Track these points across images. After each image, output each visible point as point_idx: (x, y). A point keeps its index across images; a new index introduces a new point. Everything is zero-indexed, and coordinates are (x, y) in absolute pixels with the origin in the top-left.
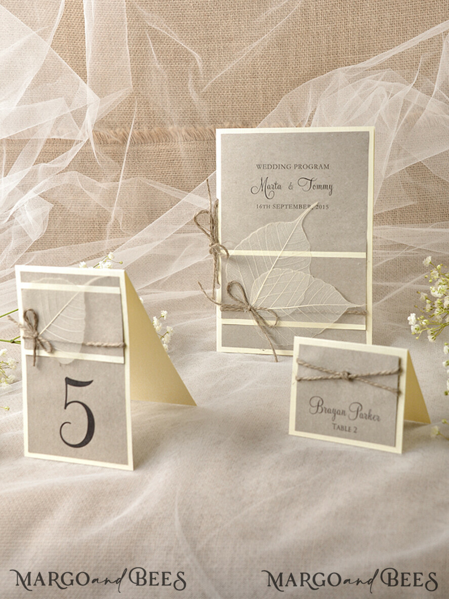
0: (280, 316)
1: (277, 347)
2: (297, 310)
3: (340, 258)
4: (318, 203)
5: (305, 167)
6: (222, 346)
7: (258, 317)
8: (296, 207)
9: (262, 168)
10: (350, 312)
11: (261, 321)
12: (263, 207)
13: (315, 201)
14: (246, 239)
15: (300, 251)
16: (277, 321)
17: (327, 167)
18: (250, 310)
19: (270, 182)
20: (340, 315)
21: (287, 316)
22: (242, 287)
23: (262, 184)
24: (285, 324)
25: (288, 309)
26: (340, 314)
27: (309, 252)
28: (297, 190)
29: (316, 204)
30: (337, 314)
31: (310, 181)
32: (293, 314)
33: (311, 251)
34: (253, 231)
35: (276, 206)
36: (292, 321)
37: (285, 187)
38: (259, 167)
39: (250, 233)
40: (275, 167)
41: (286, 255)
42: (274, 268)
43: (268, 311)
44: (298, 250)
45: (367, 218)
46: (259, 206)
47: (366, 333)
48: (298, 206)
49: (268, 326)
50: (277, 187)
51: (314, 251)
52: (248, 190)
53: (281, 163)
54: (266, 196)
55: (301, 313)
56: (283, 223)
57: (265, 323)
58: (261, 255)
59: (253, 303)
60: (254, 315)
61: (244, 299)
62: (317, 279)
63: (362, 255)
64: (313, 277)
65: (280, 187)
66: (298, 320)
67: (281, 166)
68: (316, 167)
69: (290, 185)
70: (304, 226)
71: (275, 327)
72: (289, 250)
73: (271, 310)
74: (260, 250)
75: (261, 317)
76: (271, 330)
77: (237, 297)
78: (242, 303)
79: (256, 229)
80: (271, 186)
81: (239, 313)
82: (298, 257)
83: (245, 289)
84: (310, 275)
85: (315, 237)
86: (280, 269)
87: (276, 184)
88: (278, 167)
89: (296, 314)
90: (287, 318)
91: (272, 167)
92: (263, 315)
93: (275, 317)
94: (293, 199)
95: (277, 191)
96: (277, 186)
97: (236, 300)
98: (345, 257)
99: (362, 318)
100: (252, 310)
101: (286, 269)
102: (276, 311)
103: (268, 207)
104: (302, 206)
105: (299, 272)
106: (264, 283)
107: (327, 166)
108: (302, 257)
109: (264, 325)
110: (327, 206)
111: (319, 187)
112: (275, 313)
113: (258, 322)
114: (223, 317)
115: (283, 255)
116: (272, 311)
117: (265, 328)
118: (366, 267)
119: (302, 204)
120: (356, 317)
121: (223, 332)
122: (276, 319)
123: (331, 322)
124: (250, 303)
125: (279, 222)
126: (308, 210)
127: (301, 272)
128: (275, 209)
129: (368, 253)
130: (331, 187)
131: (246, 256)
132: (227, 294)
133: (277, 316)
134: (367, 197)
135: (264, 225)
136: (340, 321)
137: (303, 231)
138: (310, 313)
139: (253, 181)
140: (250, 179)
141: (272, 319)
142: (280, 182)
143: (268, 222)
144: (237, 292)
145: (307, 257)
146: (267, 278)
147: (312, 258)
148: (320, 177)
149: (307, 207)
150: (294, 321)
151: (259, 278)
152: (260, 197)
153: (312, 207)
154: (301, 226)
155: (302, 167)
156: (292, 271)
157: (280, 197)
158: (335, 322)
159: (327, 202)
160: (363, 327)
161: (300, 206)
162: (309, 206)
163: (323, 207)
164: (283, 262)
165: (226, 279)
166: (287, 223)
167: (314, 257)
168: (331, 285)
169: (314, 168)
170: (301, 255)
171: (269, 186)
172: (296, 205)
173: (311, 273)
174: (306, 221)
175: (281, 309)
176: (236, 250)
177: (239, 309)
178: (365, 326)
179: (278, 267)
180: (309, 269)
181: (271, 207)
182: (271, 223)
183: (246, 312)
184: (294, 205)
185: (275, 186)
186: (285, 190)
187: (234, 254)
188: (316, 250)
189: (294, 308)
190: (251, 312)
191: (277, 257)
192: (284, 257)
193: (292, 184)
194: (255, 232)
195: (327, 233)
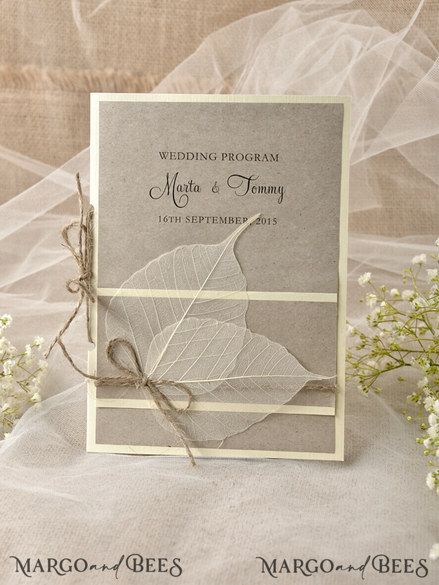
0: (195, 393)
1: (190, 443)
3: (296, 303)
4: (260, 216)
5: (240, 157)
6: (97, 443)
7: (159, 395)
8: (224, 221)
9: (168, 157)
10: (311, 388)
11: (163, 403)
12: (169, 220)
13: (257, 213)
14: (140, 271)
15: (230, 290)
16: (190, 402)
17: (276, 158)
18: (147, 385)
19: (182, 181)
20: (296, 393)
21: (207, 393)
22: (132, 347)
23: (168, 183)
24: (203, 406)
25: (209, 382)
26: (294, 391)
27: (245, 292)
28: (226, 194)
29: (257, 216)
30: (290, 390)
31: (248, 180)
32: (218, 390)
33: (247, 291)
34: (152, 258)
35: (191, 219)
36: (216, 401)
37: (206, 189)
38: (163, 156)
39: (147, 260)
40: (191, 156)
41: (206, 298)
42: (186, 317)
43: (176, 386)
44: (226, 288)
45: (338, 240)
46: (162, 218)
47: (334, 420)
48: (228, 219)
49: (176, 409)
50: (192, 190)
51: (252, 290)
52: (145, 192)
53: (199, 152)
54: (175, 203)
55: (230, 389)
56: (203, 245)
57: (170, 405)
58: (165, 296)
59: (150, 374)
60: (152, 392)
61: (134, 366)
62: (257, 335)
63: (331, 298)
64: (250, 333)
65: (197, 189)
67: (199, 154)
68: (257, 157)
69: (215, 187)
70: (237, 252)
71: (188, 413)
72: (212, 289)
73: (180, 384)
74: (164, 288)
75: (164, 397)
76: (181, 417)
78: (133, 373)
79: (158, 255)
80: (183, 187)
81: (127, 389)
82: (227, 300)
83: (137, 351)
84: (245, 329)
85: (254, 269)
86: (198, 320)
87: (191, 184)
88: (195, 156)
89: (224, 391)
90: (208, 397)
91: (186, 156)
92: (167, 391)
93: (188, 395)
94: (219, 208)
95: (193, 195)
96: (193, 186)
97: (122, 369)
98: (304, 300)
99: (330, 396)
100: (149, 385)
102: (189, 386)
103: (178, 220)
104: (235, 220)
105: (228, 324)
106: (169, 341)
107: (275, 156)
108: (233, 300)
109: (169, 409)
110: (275, 220)
111: (262, 189)
112: (188, 390)
113: (159, 404)
114: (98, 396)
115: (202, 297)
116: (182, 386)
117: (172, 413)
118: (338, 317)
119: (235, 216)
120: (320, 395)
121: (98, 420)
122: (188, 399)
123: (280, 403)
124: (145, 372)
125: (195, 245)
126: (244, 226)
127: (232, 324)
128: (190, 224)
129: (340, 294)
130: (281, 191)
131: (141, 298)
132: (107, 360)
133: (190, 394)
134: (339, 206)
135: (170, 249)
136: (293, 402)
137: (234, 259)
138: (245, 388)
139: (153, 179)
140: (149, 175)
141: (182, 398)
142: (197, 181)
143: (176, 244)
144: (125, 357)
145: (242, 301)
146: (175, 334)
148: (264, 174)
149: (242, 221)
150: (220, 402)
151: (161, 333)
152: (166, 205)
153: (250, 221)
154: (232, 251)
155: (234, 158)
156: (217, 323)
157: (197, 204)
158: (286, 404)
159: (274, 214)
160: (330, 411)
161: (231, 220)
162: (245, 220)
163: (267, 221)
164: (202, 309)
165: (105, 334)
166: (209, 245)
167: (252, 301)
168: (280, 345)
169: (254, 159)
170: (232, 298)
171: (179, 187)
172: (223, 219)
173: (247, 325)
174: (240, 242)
175: (197, 383)
176: (123, 288)
177: (128, 384)
178: (334, 409)
179: (193, 316)
180: (244, 319)
181: (183, 220)
182: (183, 246)
183: (139, 387)
184: (221, 218)
185: (189, 187)
186: (206, 193)
187: (119, 296)
188: (255, 289)
189: (219, 381)
190: (147, 388)
191: (192, 299)
192: (204, 300)
193: (217, 184)
194: (155, 260)
195: (274, 263)
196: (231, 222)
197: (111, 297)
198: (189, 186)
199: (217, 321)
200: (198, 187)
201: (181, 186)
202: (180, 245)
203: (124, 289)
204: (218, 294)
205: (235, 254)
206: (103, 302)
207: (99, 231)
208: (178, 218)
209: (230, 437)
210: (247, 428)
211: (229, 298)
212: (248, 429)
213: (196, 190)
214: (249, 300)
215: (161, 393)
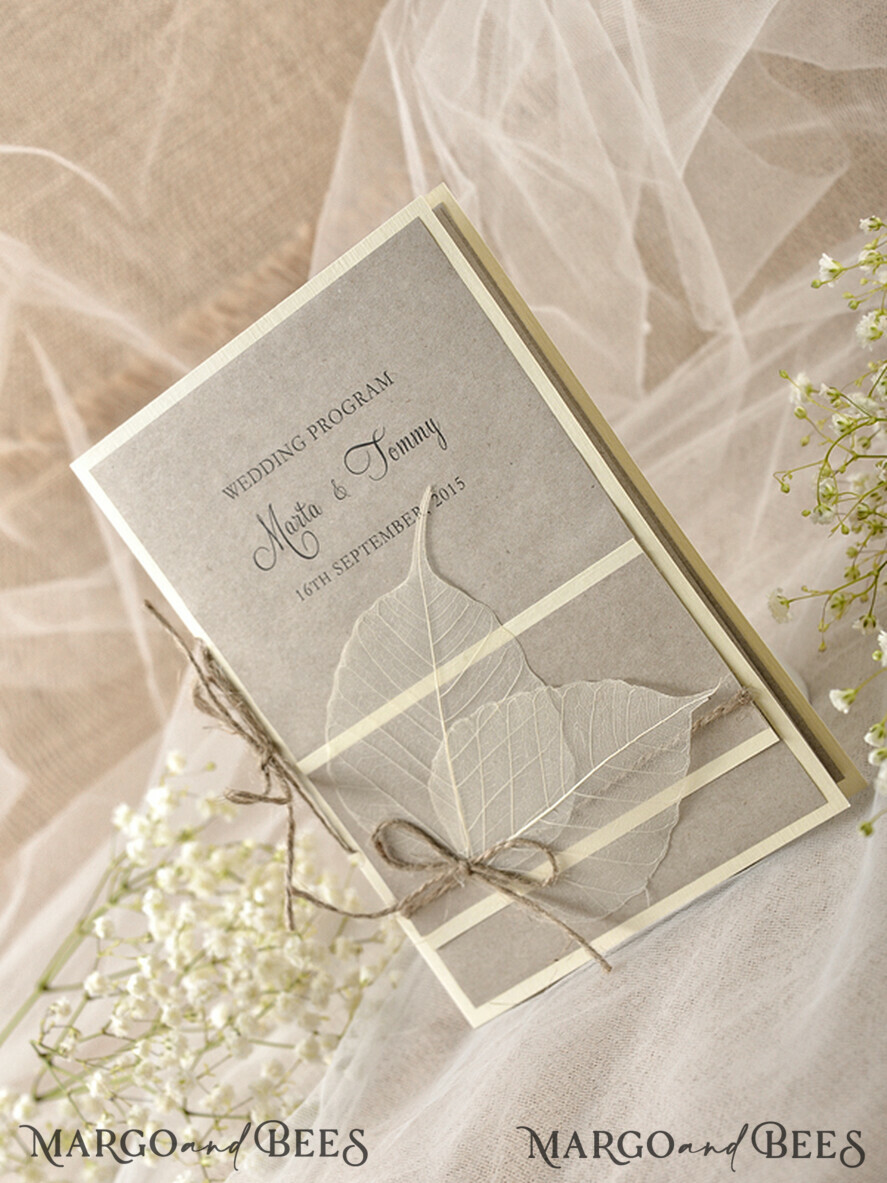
0: (550, 840)
1: (604, 924)
2: (579, 800)
3: (585, 595)
4: (433, 489)
5: (335, 416)
6: (476, 1006)
7: (501, 877)
8: (387, 534)
9: (240, 490)
10: (706, 720)
11: (514, 885)
12: (314, 589)
13: (423, 489)
14: (332, 698)
15: (477, 641)
16: (552, 859)
17: (386, 380)
18: (471, 873)
19: (285, 514)
20: (689, 744)
21: (566, 830)
22: (410, 824)
23: (269, 532)
24: (579, 852)
25: (554, 809)
26: (685, 744)
27: (501, 630)
28: (360, 488)
29: (428, 494)
30: (677, 747)
31: (373, 445)
32: (576, 815)
33: (501, 623)
34: (334, 666)
35: (341, 565)
36: (586, 834)
37: (328, 502)
38: (231, 493)
39: (331, 674)
40: (267, 465)
41: (452, 676)
42: (448, 726)
43: (514, 846)
44: (470, 641)
46: (302, 592)
47: (787, 748)
48: (392, 528)
49: (542, 883)
50: (309, 517)
51: (510, 617)
52: (250, 569)
53: (273, 450)
54: (302, 555)
55: (592, 801)
56: (387, 595)
57: (528, 881)
59: (467, 849)
60: (488, 880)
61: (436, 853)
62: (568, 687)
63: (629, 551)
64: (553, 689)
65: (315, 511)
66: (599, 824)
67: (278, 454)
68: (359, 399)
69: (337, 489)
70: (441, 571)
71: (562, 877)
72: (451, 657)
73: (516, 840)
74: (383, 703)
75: (510, 874)
76: (557, 891)
77: (421, 860)
78: (441, 864)
79: (339, 655)
80: (293, 521)
81: (452, 896)
82: (485, 659)
83: (421, 825)
84: (544, 689)
85: (487, 582)
86: (466, 719)
87: (301, 509)
88: (274, 461)
89: (585, 812)
90: (571, 835)
91: (261, 471)
92: (509, 863)
93: (539, 850)
94: (367, 519)
95: (315, 525)
96: (306, 511)
97: (423, 867)
99: (747, 714)
100: (473, 869)
101: (480, 709)
102: (532, 834)
103: (324, 578)
104: (402, 522)
105: (513, 698)
106: (452, 778)
107: (382, 378)
108: (493, 655)
109: (531, 889)
110: (458, 481)
111: (403, 445)
112: (534, 842)
113: (508, 892)
114: (423, 933)
115: (447, 679)
116: (523, 840)
117: (543, 894)
118: (662, 574)
119: (397, 516)
120: (732, 722)
121: (451, 968)
122: (547, 856)
123: (680, 777)
124: (459, 853)
125: (377, 602)
126: (420, 523)
127: (519, 694)
128: (346, 574)
129: (640, 533)
130: (432, 426)
131: (364, 739)
132: (391, 869)
133: (542, 846)
135: (348, 633)
136: (698, 762)
137: (447, 586)
138: (614, 786)
139: (243, 539)
140: (235, 537)
141: (536, 859)
142: (307, 498)
143: (352, 619)
144: (413, 846)
145: (506, 645)
146: (453, 763)
147: (518, 639)
148: (390, 418)
149: (412, 515)
151: (433, 774)
152: (291, 569)
153: (424, 507)
154: (434, 575)
155: (329, 423)
157: (335, 531)
158: (690, 772)
159: (451, 472)
160: (767, 738)
161: (396, 525)
162: (416, 510)
163: (450, 491)
164: (459, 698)
165: (361, 829)
166: (395, 589)
167: (521, 635)
168: (612, 681)
169: (357, 405)
170: (488, 651)
171: (289, 527)
172: (385, 531)
173: (542, 680)
174: (437, 552)
175: (538, 822)
176: (330, 739)
177: (446, 887)
178: (770, 729)
179: (456, 718)
180: (531, 673)
181: (333, 574)
182: (361, 617)
183: (465, 882)
184: (381, 533)
185: (301, 516)
186: (333, 509)
187: (334, 755)
188: (513, 612)
189: (567, 798)
190: (475, 876)
191: (435, 692)
192: (452, 682)
193: (337, 483)
194: (340, 666)
195: (508, 552)
196: (400, 528)
197: (325, 765)
198: (299, 513)
199: (495, 704)
200: (314, 507)
201: (290, 523)
202: (356, 617)
203: (333, 741)
204: (466, 658)
205: (442, 577)
206: (319, 779)
207: (236, 672)
208: (323, 576)
209: (653, 875)
210: (666, 846)
211: (484, 655)
212: (670, 845)
213: (315, 514)
214: (516, 638)
215: (502, 872)
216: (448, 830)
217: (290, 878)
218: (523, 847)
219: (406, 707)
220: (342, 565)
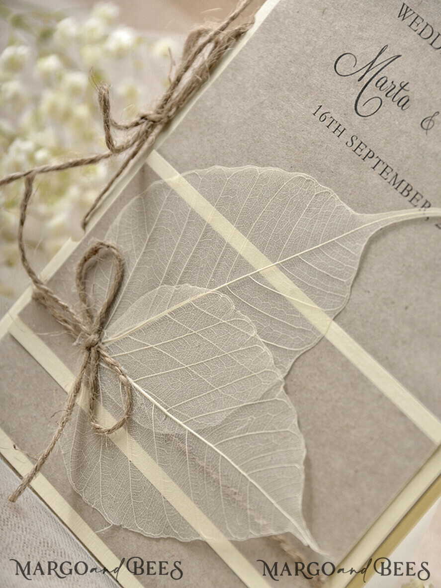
0: (137, 419)
1: (69, 491)
2: (181, 439)
7: (91, 379)
8: (397, 182)
9: (408, 21)
10: (287, 548)
12: (327, 122)
14: (225, 169)
16: (119, 425)
18: (89, 349)
19: (394, 74)
21: (149, 432)
22: (122, 276)
23: (373, 62)
25: (167, 416)
26: (258, 531)
27: (329, 319)
32: (167, 438)
33: (335, 319)
34: (257, 163)
35: (356, 143)
36: (151, 453)
37: (416, 113)
38: (404, 12)
39: (248, 162)
42: (223, 290)
43: (123, 384)
44: (309, 291)
46: (322, 111)
48: (404, 185)
50: (397, 98)
51: (343, 325)
52: (333, 53)
54: (357, 101)
55: (183, 452)
56: (337, 197)
57: (93, 407)
59: (110, 339)
60: (86, 366)
61: (100, 309)
62: (287, 400)
64: (282, 387)
65: (403, 103)
66: (163, 463)
69: (431, 119)
70: (372, 245)
72: (291, 278)
73: (130, 385)
74: (232, 221)
75: (95, 388)
76: (90, 438)
77: (90, 296)
78: (91, 317)
79: (267, 165)
80: (389, 82)
82: (296, 312)
83: (124, 289)
84: (281, 377)
85: (372, 294)
86: (234, 307)
87: (402, 88)
89: (171, 447)
90: (147, 439)
91: (432, 37)
92: (106, 384)
93: (125, 411)
94: (408, 157)
95: (389, 107)
96: (402, 93)
97: (84, 299)
100: (93, 350)
101: (247, 319)
102: (139, 400)
103: (339, 130)
104: (412, 194)
105: (265, 349)
106: (175, 308)
109: (86, 411)
112: (131, 404)
113: (77, 389)
114: (22, 315)
115: (268, 278)
118: (420, 469)
119: (417, 187)
122: (121, 420)
123: (227, 534)
124: (105, 332)
125: (328, 189)
126: (415, 213)
127: (270, 354)
128: (349, 150)
131: (193, 212)
132: (75, 269)
133: (129, 412)
135: (292, 169)
136: (244, 547)
137: (359, 255)
139: (360, 38)
140: (361, 29)
141: (116, 410)
142: (415, 91)
143: (306, 168)
144: (102, 285)
145: (314, 329)
146: (189, 304)
147: (323, 338)
149: (422, 202)
151: (174, 287)
152: (342, 94)
153: (430, 211)
154: (367, 239)
156: (254, 333)
158: (235, 543)
161: (408, 189)
162: (427, 205)
164: (253, 294)
165: (107, 229)
166: (345, 205)
167: (327, 341)
168: (303, 444)
170: (306, 313)
171: (383, 81)
172: (399, 179)
173: (289, 373)
174: (391, 236)
175: (151, 403)
176: (185, 177)
177: (70, 327)
179: (233, 297)
180: (293, 360)
181: (345, 138)
182: (310, 177)
183: (78, 345)
184: (397, 175)
185: (395, 91)
186: (410, 120)
187: (170, 185)
188: (348, 327)
189: (180, 425)
190: (86, 353)
191: (253, 269)
192: (268, 284)
193: (436, 118)
194: (257, 168)
195: (406, 308)
196: (405, 193)
197: (160, 179)
198: (398, 88)
199: (255, 332)
200: (408, 101)
201: (386, 81)
202: (309, 173)
203: (184, 180)
204: (293, 292)
205: (367, 248)
206: (145, 175)
207: (228, 67)
208: (341, 129)
209: (126, 529)
210: (156, 536)
211: (301, 310)
212: (158, 540)
213: (401, 104)
214: (324, 337)
215: (96, 379)
216: (124, 316)
217: (42, 171)
218: (124, 393)
219: (233, 245)
220: (357, 145)
